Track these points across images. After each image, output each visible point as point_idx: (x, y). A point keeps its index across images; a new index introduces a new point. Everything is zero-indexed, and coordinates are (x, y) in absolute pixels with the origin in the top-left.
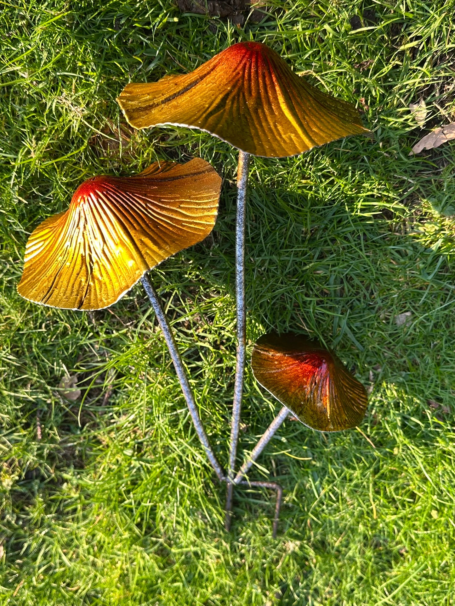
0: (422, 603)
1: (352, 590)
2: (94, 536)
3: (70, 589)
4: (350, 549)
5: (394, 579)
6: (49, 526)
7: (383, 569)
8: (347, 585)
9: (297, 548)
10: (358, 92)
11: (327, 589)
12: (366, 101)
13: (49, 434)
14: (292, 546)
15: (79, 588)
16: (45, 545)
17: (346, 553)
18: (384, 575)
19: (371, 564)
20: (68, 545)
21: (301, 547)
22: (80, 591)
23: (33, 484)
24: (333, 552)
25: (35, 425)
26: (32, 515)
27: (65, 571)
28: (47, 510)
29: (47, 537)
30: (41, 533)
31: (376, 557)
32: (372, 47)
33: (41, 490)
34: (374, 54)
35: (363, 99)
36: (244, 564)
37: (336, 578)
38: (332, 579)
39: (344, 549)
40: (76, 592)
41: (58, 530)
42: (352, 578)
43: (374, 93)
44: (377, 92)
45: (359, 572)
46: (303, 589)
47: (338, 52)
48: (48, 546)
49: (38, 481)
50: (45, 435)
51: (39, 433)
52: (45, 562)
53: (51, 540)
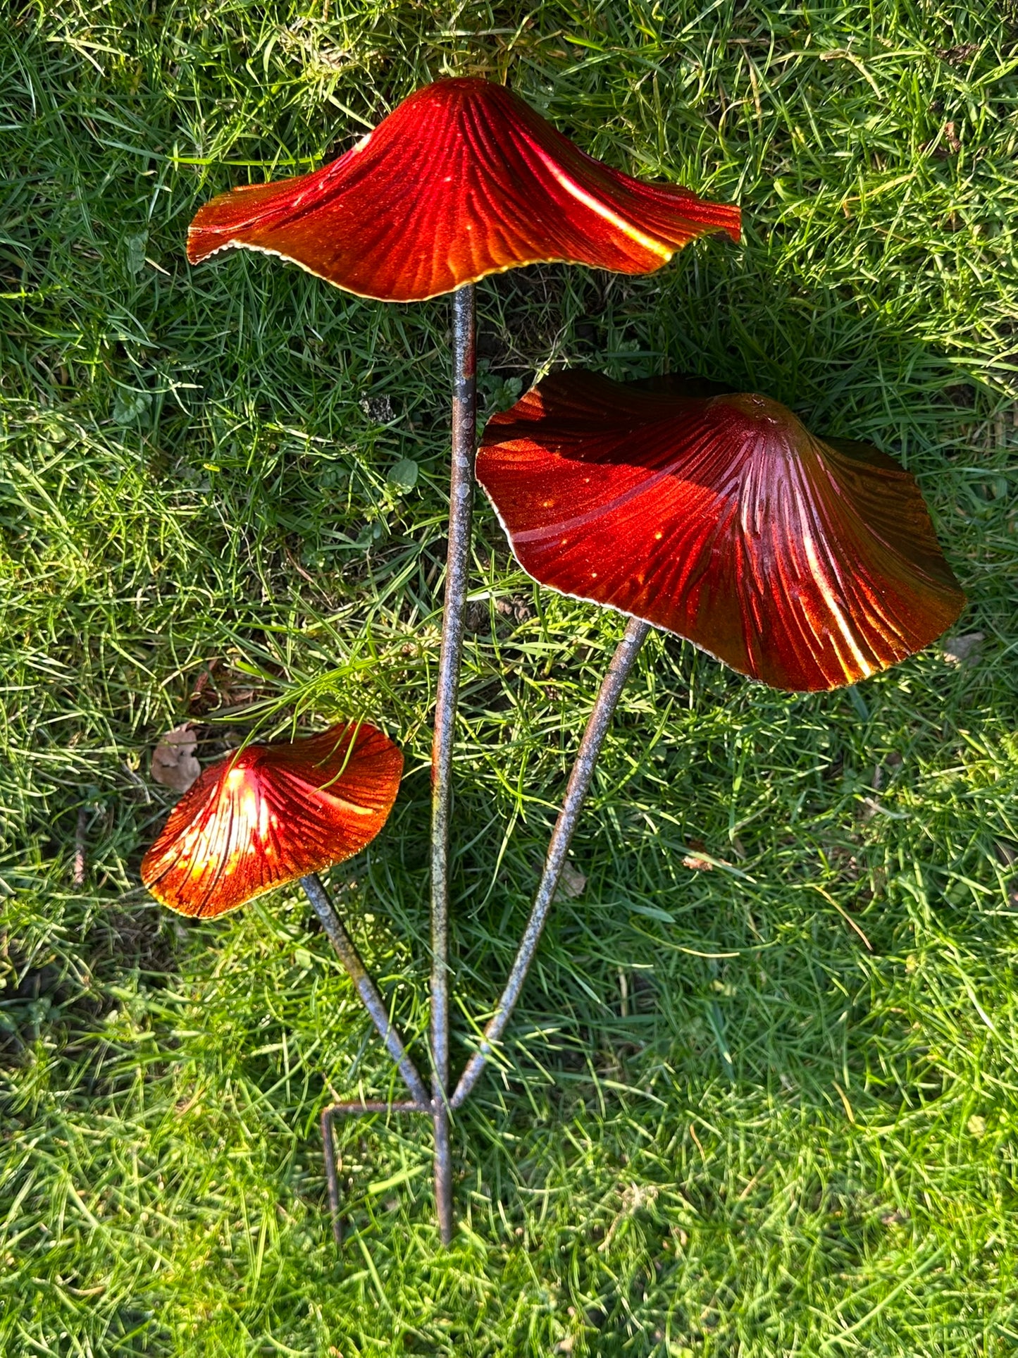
0: (919, 1352)
1: (764, 1317)
2: (164, 1150)
3: (79, 1292)
4: (769, 1212)
5: (862, 1291)
6: (53, 1123)
7: (840, 1267)
8: (753, 1303)
9: (651, 1201)
10: (939, 110)
11: (707, 1310)
12: (957, 130)
13: (101, 874)
14: (641, 1195)
15: (103, 1293)
16: (33, 1174)
17: (761, 1221)
18: (839, 1281)
19: (814, 1249)
20: (90, 1176)
21: (662, 1199)
22: (104, 1298)
23: (34, 1008)
24: (730, 1217)
25: (70, 849)
26: (16, 1090)
27: (71, 1246)
28: (57, 1079)
29: (41, 1153)
30: (28, 1142)
31: (826, 1234)
32: (978, 19)
33: (48, 1028)
34: (979, 33)
35: (951, 125)
36: (521, 1237)
37: (730, 1283)
38: (721, 1284)
39: (754, 1211)
40: (93, 1301)
41: (72, 1133)
42: (766, 1284)
43: (973, 116)
44: (981, 114)
45: (783, 1269)
46: (649, 1308)
47: (904, 19)
48: (40, 1177)
49: (46, 1001)
50: (91, 877)
51: (78, 867)
52: (26, 1220)
53: (51, 1160)
